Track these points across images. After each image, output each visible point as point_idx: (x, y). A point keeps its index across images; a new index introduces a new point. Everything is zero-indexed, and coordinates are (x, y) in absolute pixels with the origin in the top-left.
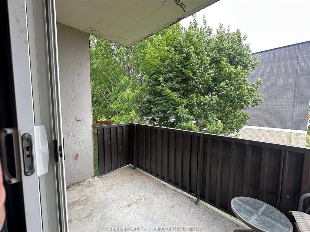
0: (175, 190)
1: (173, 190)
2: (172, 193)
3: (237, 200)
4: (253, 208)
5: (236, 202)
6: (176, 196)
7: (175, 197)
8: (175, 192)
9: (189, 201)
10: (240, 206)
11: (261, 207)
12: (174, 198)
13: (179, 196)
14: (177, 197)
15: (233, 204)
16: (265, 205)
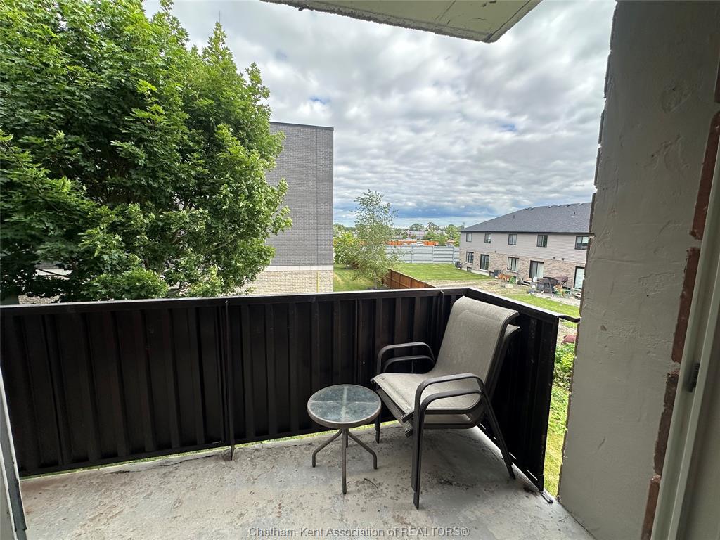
0: (162, 465)
1: (155, 467)
2: (156, 477)
3: (314, 402)
4: (336, 400)
5: (313, 405)
6: (172, 475)
7: (171, 479)
8: (164, 470)
9: (211, 465)
10: (321, 407)
11: (343, 393)
12: (169, 486)
13: (183, 471)
14: (177, 475)
15: (312, 410)
16: (346, 387)
